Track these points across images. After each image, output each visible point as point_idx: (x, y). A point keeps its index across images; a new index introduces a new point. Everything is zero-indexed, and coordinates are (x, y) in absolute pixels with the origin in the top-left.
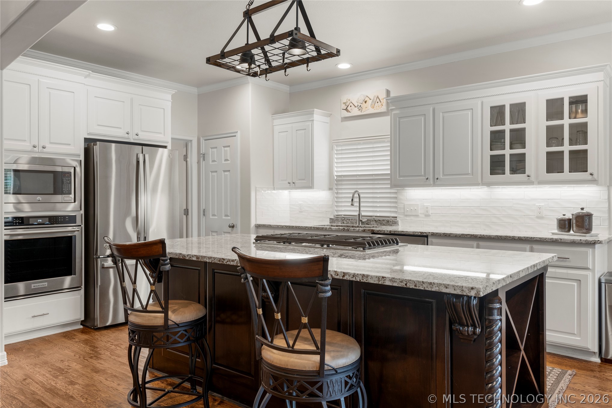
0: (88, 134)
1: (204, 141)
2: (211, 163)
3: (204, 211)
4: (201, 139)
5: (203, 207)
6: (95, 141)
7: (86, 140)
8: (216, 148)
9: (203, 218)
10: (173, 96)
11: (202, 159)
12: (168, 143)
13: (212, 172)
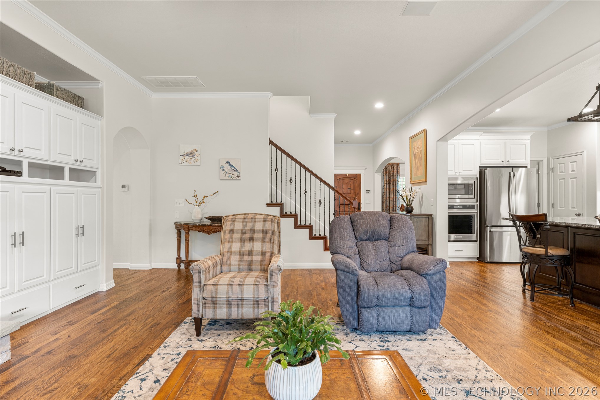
0: (481, 164)
1: (553, 160)
2: (559, 173)
3: (553, 205)
4: (551, 158)
5: (552, 202)
6: (486, 167)
7: (480, 167)
8: (564, 163)
9: (552, 209)
10: (531, 136)
11: (551, 171)
12: (528, 164)
13: (559, 179)
